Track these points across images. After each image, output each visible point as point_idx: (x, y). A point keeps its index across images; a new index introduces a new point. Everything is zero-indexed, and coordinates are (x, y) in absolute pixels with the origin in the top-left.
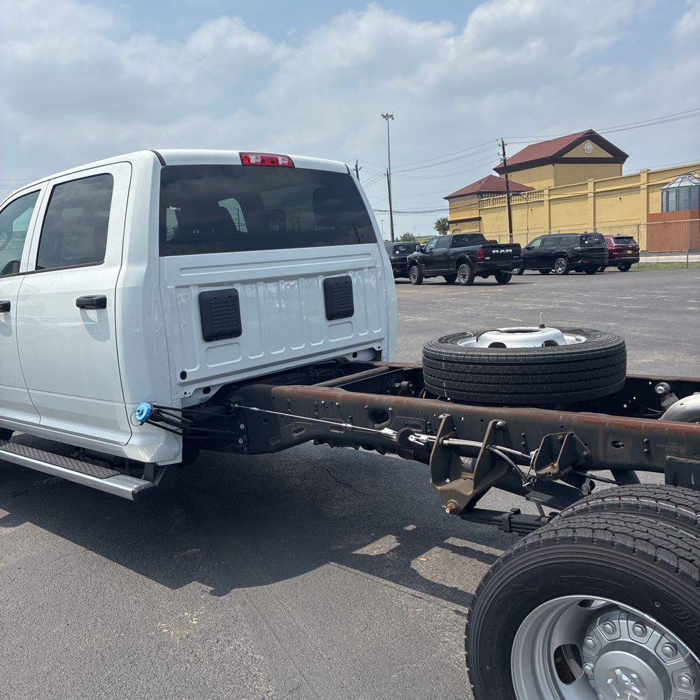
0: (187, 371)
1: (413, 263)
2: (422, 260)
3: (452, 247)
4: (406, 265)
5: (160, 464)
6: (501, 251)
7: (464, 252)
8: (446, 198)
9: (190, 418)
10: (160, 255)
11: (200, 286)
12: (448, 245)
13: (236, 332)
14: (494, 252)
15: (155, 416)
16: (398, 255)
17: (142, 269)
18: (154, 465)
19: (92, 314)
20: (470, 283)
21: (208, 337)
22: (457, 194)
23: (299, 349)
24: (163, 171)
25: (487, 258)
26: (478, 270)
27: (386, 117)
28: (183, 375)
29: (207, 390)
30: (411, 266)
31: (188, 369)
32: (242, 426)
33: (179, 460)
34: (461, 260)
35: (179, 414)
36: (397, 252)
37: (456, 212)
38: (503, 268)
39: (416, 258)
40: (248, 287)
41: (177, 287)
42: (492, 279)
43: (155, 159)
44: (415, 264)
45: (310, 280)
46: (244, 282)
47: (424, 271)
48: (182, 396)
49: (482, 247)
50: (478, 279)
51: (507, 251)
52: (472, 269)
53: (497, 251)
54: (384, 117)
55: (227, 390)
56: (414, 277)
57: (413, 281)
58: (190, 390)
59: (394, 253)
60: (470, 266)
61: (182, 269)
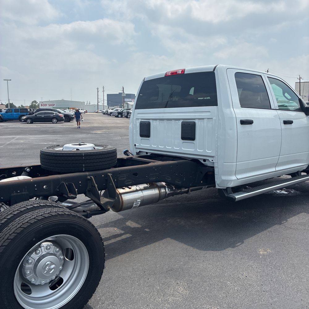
23: (169, 148)
31: (137, 144)
40: (155, 121)
41: (136, 119)
45: (177, 121)
48: (136, 152)
61: (138, 114)
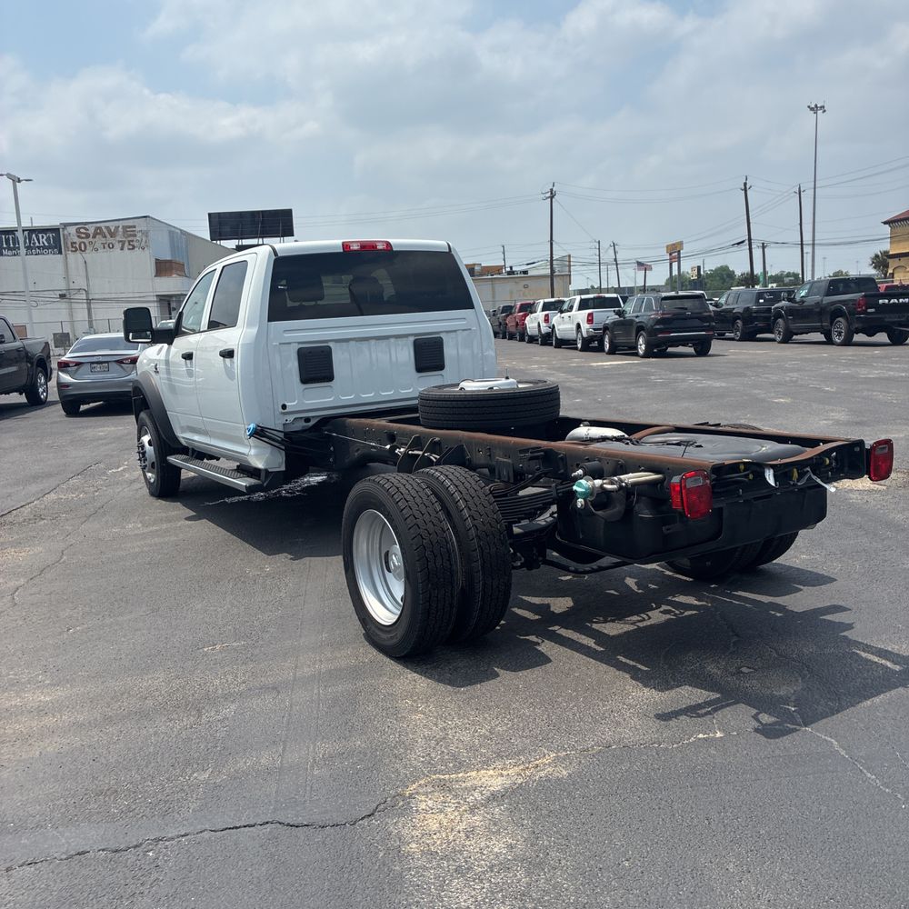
0: (287, 404)
1: (778, 315)
2: (790, 311)
3: (827, 295)
4: (770, 317)
5: (270, 470)
6: (892, 301)
7: (840, 302)
8: (885, 223)
9: (290, 438)
10: (269, 320)
11: (299, 343)
12: (823, 292)
13: (330, 378)
14: (881, 301)
15: (259, 433)
16: (761, 305)
17: (254, 330)
18: (266, 470)
19: (228, 360)
20: (848, 342)
21: (304, 380)
22: (902, 217)
23: (387, 394)
24: (275, 261)
25: (869, 310)
26: (857, 326)
27: (814, 109)
28: (284, 407)
29: (307, 420)
30: (776, 319)
31: (289, 402)
32: (332, 448)
33: (283, 468)
34: (837, 313)
35: (282, 435)
36: (761, 301)
37: (900, 241)
38: (894, 323)
39: (782, 308)
40: (341, 344)
41: (280, 344)
42: (882, 337)
43: (270, 253)
44: (780, 316)
46: (337, 341)
47: (793, 326)
48: (284, 422)
49: (865, 296)
50: (859, 337)
51: (901, 300)
52: (849, 324)
53: (887, 301)
54: (812, 109)
55: (325, 421)
56: (779, 334)
57: (778, 339)
58: (291, 418)
59: (757, 301)
60: (847, 320)
61: (284, 331)
